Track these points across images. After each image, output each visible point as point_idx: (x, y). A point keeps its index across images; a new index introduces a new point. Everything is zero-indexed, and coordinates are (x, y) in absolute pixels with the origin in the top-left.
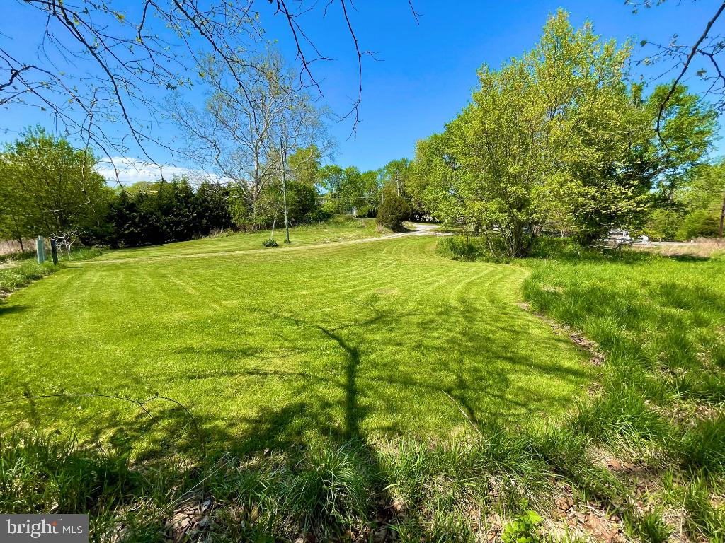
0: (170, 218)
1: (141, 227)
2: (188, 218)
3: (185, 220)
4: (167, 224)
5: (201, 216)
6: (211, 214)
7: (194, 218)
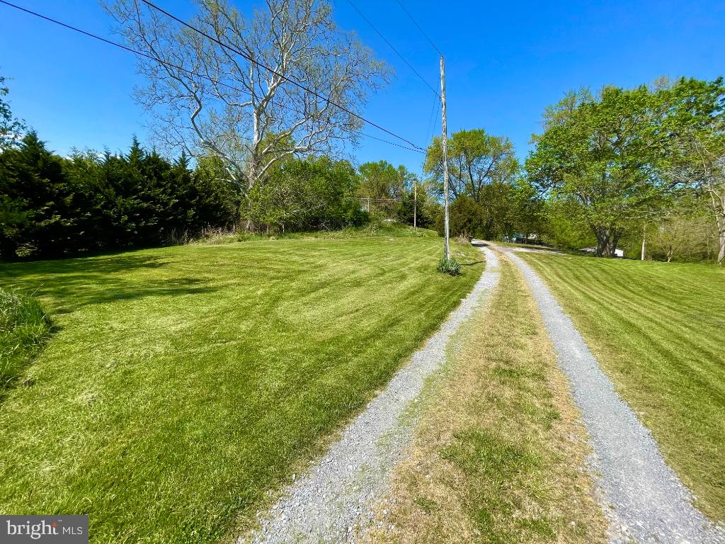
0: (132, 201)
1: (78, 215)
2: (165, 204)
3: (159, 208)
4: (130, 212)
5: (184, 204)
6: (198, 202)
7: (175, 205)
